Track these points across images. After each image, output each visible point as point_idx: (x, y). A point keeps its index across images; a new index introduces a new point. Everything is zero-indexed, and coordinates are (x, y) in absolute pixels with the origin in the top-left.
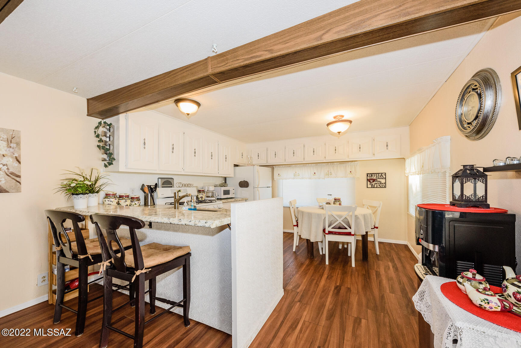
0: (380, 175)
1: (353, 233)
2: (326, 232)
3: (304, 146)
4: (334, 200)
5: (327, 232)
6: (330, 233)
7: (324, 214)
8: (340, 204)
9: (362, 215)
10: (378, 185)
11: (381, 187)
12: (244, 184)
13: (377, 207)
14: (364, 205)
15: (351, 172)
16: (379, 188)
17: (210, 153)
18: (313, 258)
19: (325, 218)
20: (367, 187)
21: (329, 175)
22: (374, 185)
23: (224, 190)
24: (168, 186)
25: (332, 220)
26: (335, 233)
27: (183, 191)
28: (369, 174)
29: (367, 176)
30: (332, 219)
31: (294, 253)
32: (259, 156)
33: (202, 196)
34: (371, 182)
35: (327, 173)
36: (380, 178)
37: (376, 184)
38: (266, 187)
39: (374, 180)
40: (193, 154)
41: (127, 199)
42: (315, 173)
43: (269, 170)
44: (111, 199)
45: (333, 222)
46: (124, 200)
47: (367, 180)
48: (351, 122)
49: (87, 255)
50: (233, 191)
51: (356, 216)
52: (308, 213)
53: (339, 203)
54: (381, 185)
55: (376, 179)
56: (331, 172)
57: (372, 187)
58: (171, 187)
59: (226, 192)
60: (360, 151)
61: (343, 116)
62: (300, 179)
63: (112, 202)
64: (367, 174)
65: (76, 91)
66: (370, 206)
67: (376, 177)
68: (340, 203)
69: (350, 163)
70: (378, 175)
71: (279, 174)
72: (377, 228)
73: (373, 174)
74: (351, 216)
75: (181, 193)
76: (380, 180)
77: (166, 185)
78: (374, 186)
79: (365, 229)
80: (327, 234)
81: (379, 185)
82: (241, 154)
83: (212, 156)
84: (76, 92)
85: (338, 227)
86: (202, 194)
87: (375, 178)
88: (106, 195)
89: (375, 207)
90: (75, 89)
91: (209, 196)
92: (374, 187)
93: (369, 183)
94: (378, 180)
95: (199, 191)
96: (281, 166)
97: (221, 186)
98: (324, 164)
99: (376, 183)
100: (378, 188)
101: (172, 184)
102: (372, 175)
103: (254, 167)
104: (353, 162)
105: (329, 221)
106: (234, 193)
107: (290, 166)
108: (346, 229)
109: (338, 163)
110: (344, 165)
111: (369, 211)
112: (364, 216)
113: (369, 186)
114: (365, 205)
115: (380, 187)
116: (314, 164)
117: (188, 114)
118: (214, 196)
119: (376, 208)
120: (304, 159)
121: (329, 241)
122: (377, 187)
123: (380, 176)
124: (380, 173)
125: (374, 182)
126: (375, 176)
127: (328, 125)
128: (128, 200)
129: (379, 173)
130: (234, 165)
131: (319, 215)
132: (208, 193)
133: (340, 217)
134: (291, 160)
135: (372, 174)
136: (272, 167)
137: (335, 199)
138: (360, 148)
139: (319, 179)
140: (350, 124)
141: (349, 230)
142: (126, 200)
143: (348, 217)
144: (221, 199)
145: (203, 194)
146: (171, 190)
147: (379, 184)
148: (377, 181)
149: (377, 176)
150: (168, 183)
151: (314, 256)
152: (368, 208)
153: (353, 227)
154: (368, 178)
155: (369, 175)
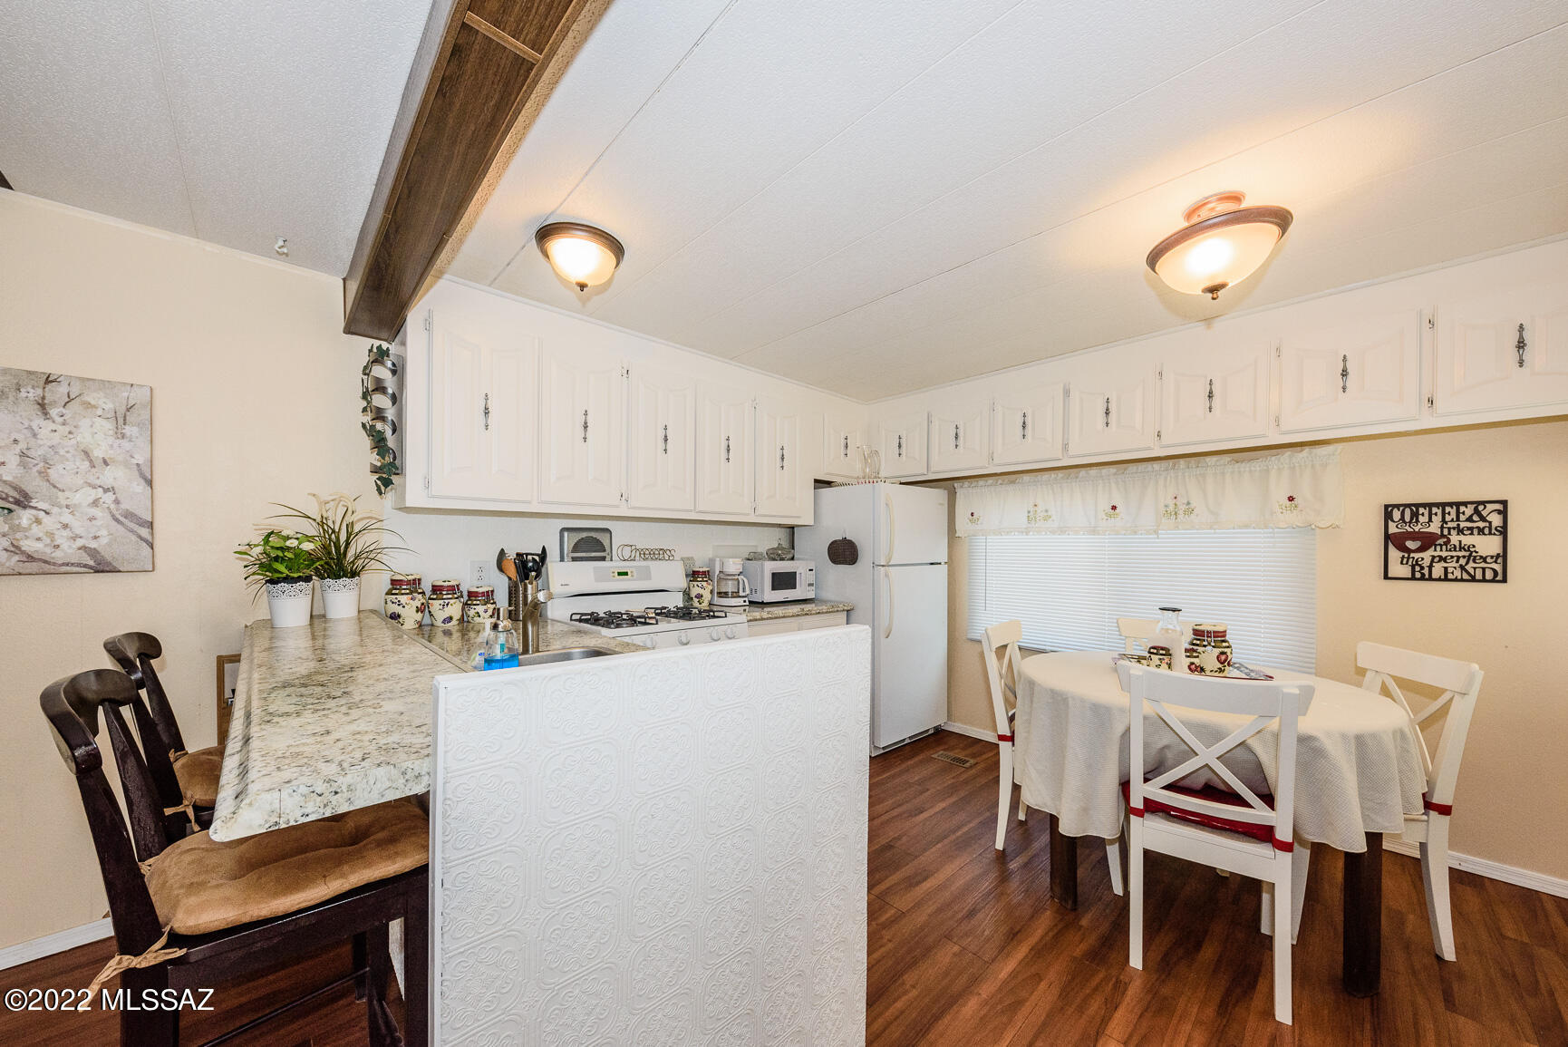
0: (1469, 511)
1: (1284, 834)
2: (1133, 804)
3: (1067, 393)
4: (1189, 636)
5: (1137, 803)
6: (1152, 807)
7: (1122, 710)
8: (1223, 657)
9: (1344, 737)
10: (1452, 565)
11: (1473, 579)
12: (843, 552)
13: (1443, 691)
14: (1361, 672)
15: (1291, 499)
16: (1462, 580)
17: (723, 438)
18: (1074, 909)
19: (1128, 730)
20: (1386, 577)
21: (1181, 512)
22: (1430, 567)
23: (773, 574)
24: (593, 554)
25: (1164, 748)
26: (1184, 817)
27: (635, 574)
28: (1398, 506)
29: (1388, 517)
30: (1166, 739)
31: (998, 858)
32: (904, 445)
33: (701, 591)
34: (1409, 551)
35: (1171, 508)
36: (1471, 529)
37: (1442, 559)
38: (927, 564)
39: (1428, 541)
40: (661, 444)
41: (450, 596)
42: (1114, 508)
43: (937, 496)
44: (399, 597)
45: (1169, 755)
46: (441, 602)
47: (1387, 537)
48: (1281, 219)
49: (180, 809)
50: (811, 577)
51: (1304, 740)
52: (1052, 691)
53: (1217, 651)
54: (1471, 564)
55: (1443, 536)
56: (1188, 503)
57: (1418, 575)
58: (603, 559)
59: (783, 581)
60: (1344, 389)
61: (1236, 198)
62: (1053, 532)
63: (404, 607)
64: (1386, 507)
65: (285, 250)
66: (1404, 684)
67: (1444, 521)
68: (1222, 653)
69: (1288, 453)
70: (1453, 511)
71: (972, 514)
72: (1445, 810)
73: (1424, 505)
74: (1276, 736)
75: (629, 580)
76: (1467, 540)
77: (584, 552)
78: (1426, 571)
79: (1365, 817)
80: (1139, 813)
81: (1462, 567)
82: (843, 442)
83: (728, 451)
84: (284, 253)
85: (1198, 782)
86: (699, 583)
87: (1434, 528)
88: (393, 582)
89: (1434, 692)
90: (281, 243)
91: (726, 593)
92: (1430, 579)
93: (1395, 554)
94: (1455, 539)
95: (694, 575)
96: (981, 482)
97: (774, 555)
98: (1156, 466)
99: (1444, 554)
100: (1456, 580)
101: (604, 551)
102: (1415, 515)
103: (874, 487)
104: (1307, 450)
105: (1146, 746)
106: (811, 585)
107: (1013, 482)
108: (1245, 804)
109: (1227, 458)
110: (1257, 466)
111: (1388, 717)
112: (1361, 744)
113: (1397, 569)
114: (1369, 675)
115: (1465, 576)
116: (1112, 470)
117: (582, 286)
118: (741, 594)
119: (1436, 698)
120: (1065, 447)
121: (1147, 853)
122: (1446, 579)
123: (1470, 519)
124: (1465, 504)
125: (1431, 552)
126: (1437, 520)
127: (1154, 258)
128: (452, 601)
129: (1458, 505)
130: (816, 481)
131: (1101, 713)
132: (723, 583)
133: (1212, 734)
134: (1012, 455)
135: (1415, 509)
136: (949, 484)
137: (1197, 633)
138: (1345, 373)
139: (1135, 533)
140: (1275, 229)
141: (1258, 814)
142: (447, 601)
143: (1255, 745)
144: (763, 604)
145: (704, 584)
146: (595, 568)
147: (1463, 561)
148: (1446, 544)
149: (1448, 518)
150: (590, 545)
151: (1079, 899)
152: (1385, 691)
153: (1284, 796)
154: (1393, 529)
155: (1396, 515)
